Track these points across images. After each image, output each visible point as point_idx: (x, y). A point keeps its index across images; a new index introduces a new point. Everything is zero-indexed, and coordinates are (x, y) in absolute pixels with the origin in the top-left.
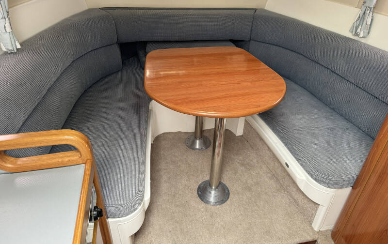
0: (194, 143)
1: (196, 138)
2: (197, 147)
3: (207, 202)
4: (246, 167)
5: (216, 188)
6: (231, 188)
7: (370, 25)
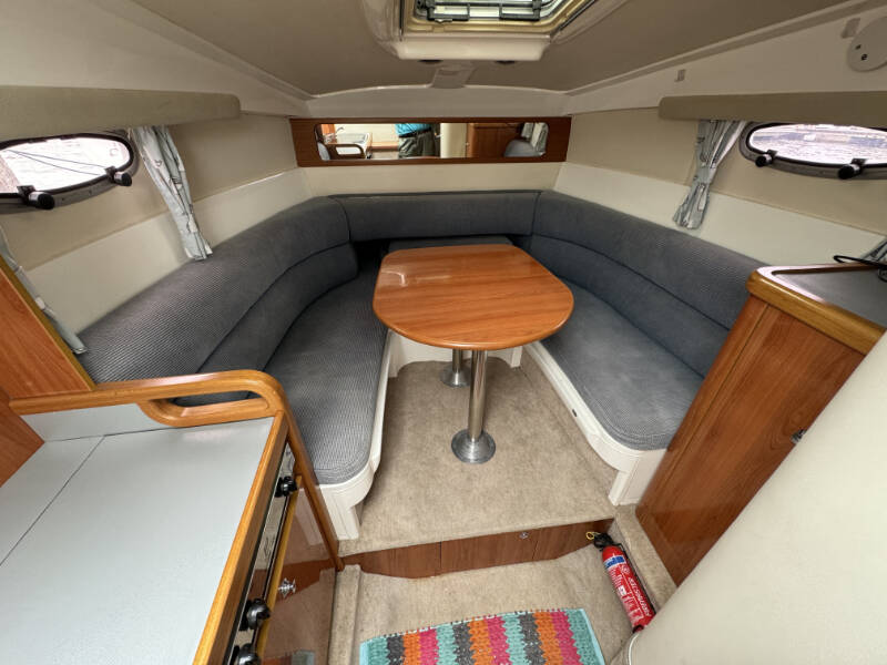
0: (451, 377)
1: (454, 370)
2: (457, 383)
3: (465, 460)
4: (521, 412)
5: (477, 441)
6: (498, 441)
7: (705, 211)
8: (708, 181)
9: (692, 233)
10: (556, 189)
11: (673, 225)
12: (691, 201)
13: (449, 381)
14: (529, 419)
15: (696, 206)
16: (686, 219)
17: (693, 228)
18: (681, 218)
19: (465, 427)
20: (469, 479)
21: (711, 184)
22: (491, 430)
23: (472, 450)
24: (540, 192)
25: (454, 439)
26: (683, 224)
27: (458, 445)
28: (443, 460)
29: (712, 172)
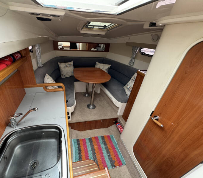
0: (86, 95)
1: (86, 93)
2: (87, 96)
3: (90, 109)
4: (100, 101)
5: (92, 105)
6: (96, 106)
7: (134, 63)
9: (132, 66)
10: (107, 57)
12: (131, 61)
13: (85, 96)
14: (102, 102)
18: (130, 63)
19: (90, 103)
21: (135, 58)
22: (95, 104)
23: (91, 107)
24: (103, 58)
26: (130, 65)
27: (88, 106)
29: (135, 56)
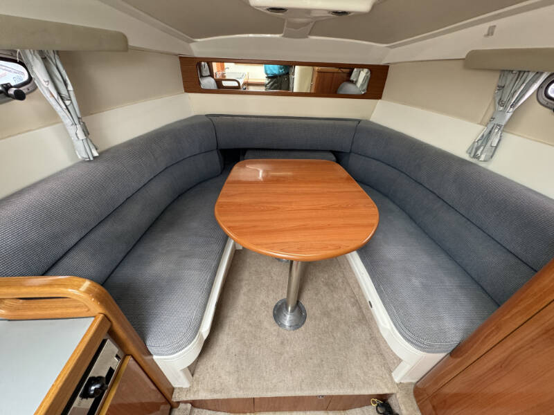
6: (309, 313)
7: (496, 147)
8: (503, 123)
9: (483, 165)
10: (371, 120)
11: (466, 157)
12: (486, 138)
14: (335, 295)
15: (489, 143)
16: (479, 152)
17: (484, 161)
18: (474, 151)
19: (285, 297)
20: (282, 343)
21: (505, 126)
22: (305, 302)
23: (288, 319)
24: (359, 121)
25: (276, 306)
27: (278, 312)
28: (266, 324)
29: (509, 115)
